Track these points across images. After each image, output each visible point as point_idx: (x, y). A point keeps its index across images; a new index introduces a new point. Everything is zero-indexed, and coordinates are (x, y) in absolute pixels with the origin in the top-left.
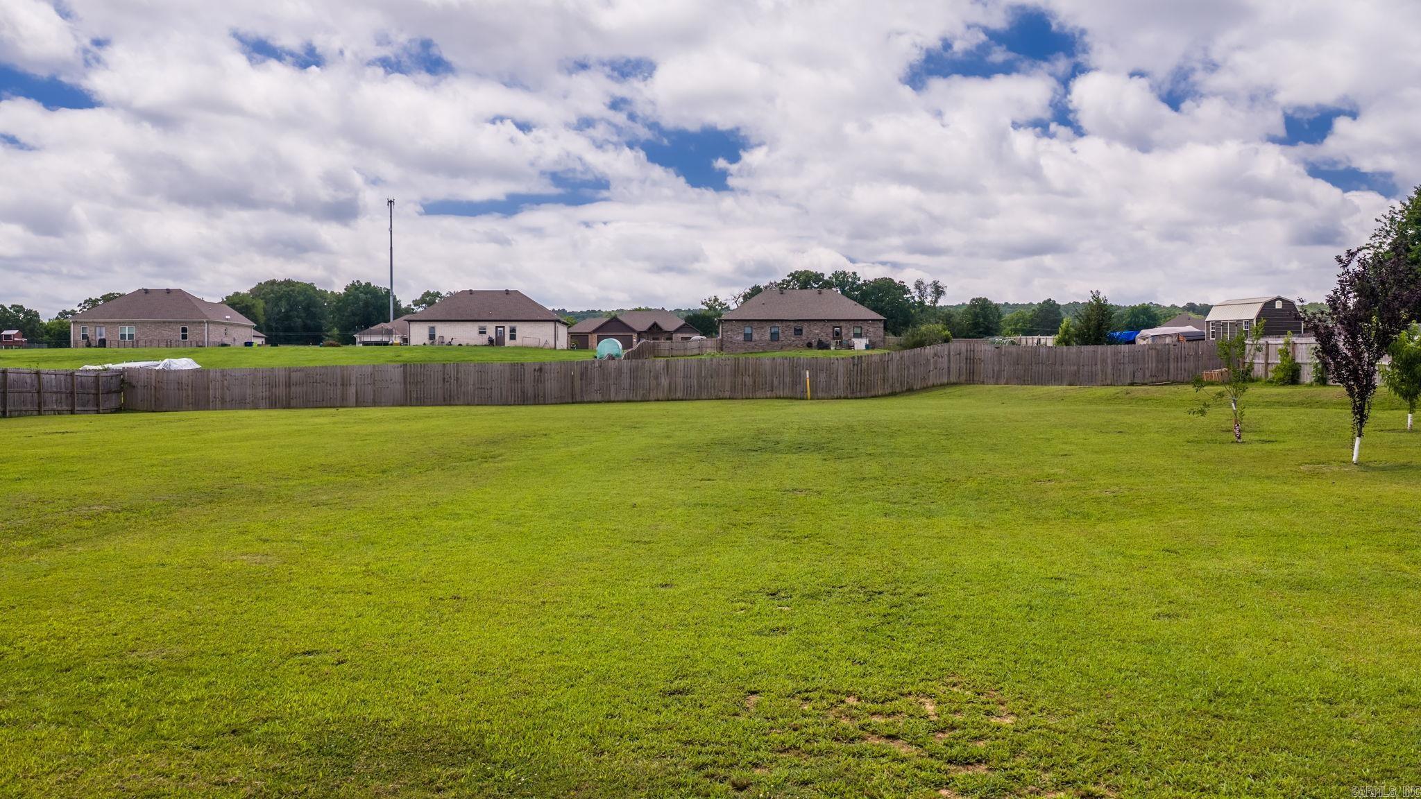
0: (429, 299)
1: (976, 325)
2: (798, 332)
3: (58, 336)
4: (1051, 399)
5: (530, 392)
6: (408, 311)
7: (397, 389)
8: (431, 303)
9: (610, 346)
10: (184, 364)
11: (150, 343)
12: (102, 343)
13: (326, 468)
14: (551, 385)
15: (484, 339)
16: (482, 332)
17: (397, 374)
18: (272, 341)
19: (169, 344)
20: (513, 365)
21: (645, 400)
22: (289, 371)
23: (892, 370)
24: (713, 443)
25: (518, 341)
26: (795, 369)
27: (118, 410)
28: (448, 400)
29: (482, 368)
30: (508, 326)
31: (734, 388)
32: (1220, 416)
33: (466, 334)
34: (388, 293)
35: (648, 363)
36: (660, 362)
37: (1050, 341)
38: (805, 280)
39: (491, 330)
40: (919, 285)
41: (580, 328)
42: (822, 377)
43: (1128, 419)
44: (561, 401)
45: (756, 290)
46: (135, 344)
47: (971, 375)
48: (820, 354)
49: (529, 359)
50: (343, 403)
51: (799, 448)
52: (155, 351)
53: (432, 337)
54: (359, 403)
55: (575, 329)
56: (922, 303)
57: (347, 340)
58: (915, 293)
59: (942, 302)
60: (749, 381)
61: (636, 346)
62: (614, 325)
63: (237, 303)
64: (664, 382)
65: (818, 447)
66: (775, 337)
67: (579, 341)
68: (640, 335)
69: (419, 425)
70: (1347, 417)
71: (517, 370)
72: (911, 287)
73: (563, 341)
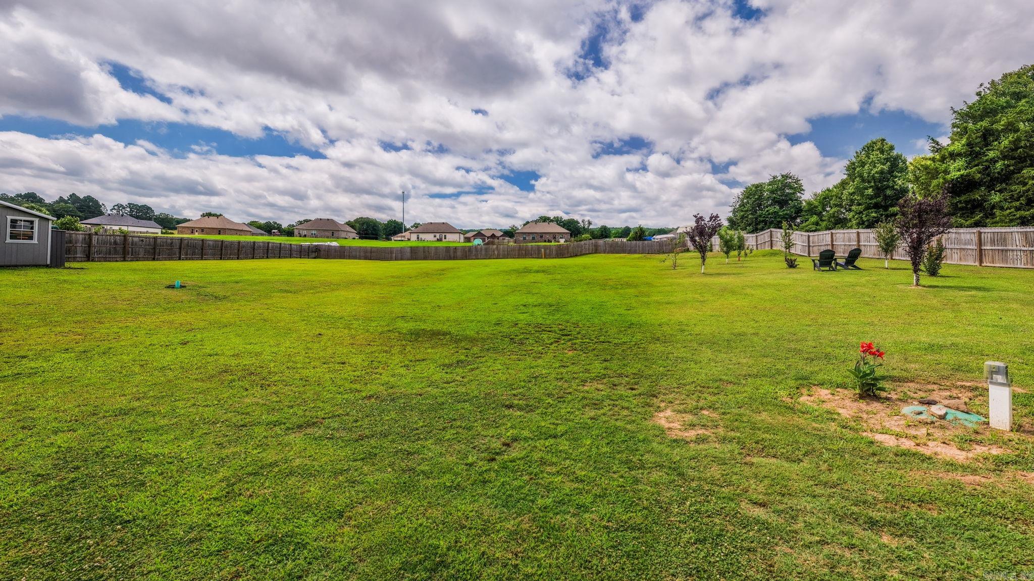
0: (416, 226)
1: (602, 235)
2: (541, 237)
3: (290, 233)
4: (620, 258)
5: (452, 256)
6: (409, 229)
7: (408, 255)
8: (417, 227)
9: (478, 242)
10: (334, 244)
11: (321, 237)
12: (305, 236)
13: (393, 277)
14: (459, 254)
15: (436, 239)
16: (435, 236)
17: (409, 250)
18: (362, 237)
19: (328, 237)
20: (446, 247)
21: (489, 258)
22: (372, 248)
23: (570, 250)
24: (511, 270)
25: (447, 240)
26: (539, 248)
27: (315, 258)
28: (425, 258)
29: (436, 248)
30: (443, 235)
31: (519, 255)
32: (669, 263)
33: (429, 237)
34: (402, 223)
35: (491, 246)
36: (495, 247)
37: (625, 240)
38: (545, 219)
39: (438, 236)
40: (583, 221)
41: (468, 235)
42: (548, 251)
43: (641, 264)
44: (462, 259)
45: (528, 223)
46: (316, 237)
47: (596, 250)
48: (548, 244)
49: (451, 245)
50: (391, 259)
51: (538, 272)
52: (324, 239)
53: (418, 238)
54: (396, 259)
55: (466, 236)
56: (584, 227)
57: (388, 239)
58: (582, 224)
59: (591, 227)
60: (524, 252)
61: (487, 241)
62: (479, 234)
63: (349, 224)
64: (496, 252)
65: (543, 271)
66: (533, 238)
67: (468, 240)
68: (488, 238)
69: (418, 265)
70: (700, 261)
71: (448, 249)
72: (580, 222)
73: (462, 240)
